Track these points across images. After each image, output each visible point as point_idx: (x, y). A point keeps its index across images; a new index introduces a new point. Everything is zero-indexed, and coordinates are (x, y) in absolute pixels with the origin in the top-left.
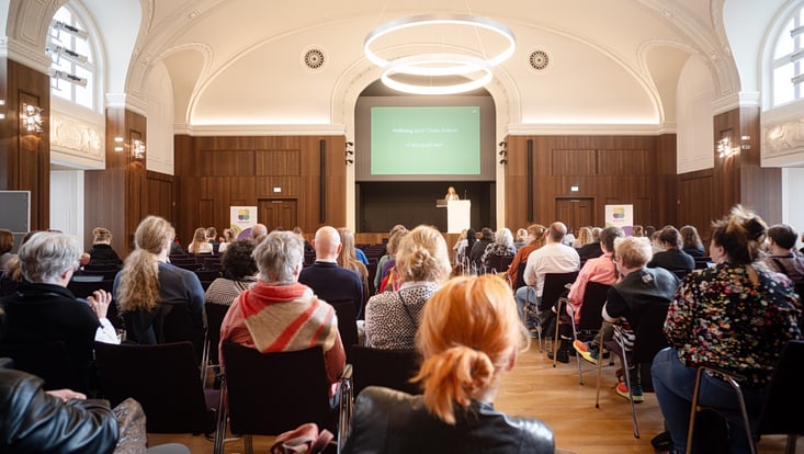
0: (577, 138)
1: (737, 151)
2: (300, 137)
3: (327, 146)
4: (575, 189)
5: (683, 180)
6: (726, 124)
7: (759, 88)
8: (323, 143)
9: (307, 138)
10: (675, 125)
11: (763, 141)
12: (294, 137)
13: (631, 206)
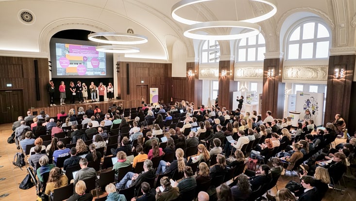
0: (143, 63)
1: (194, 75)
2: (21, 58)
3: (39, 63)
4: (143, 82)
5: (174, 79)
6: (190, 66)
7: (199, 57)
8: (36, 62)
9: (26, 59)
10: (171, 61)
11: (199, 73)
12: (18, 58)
13: (158, 89)
